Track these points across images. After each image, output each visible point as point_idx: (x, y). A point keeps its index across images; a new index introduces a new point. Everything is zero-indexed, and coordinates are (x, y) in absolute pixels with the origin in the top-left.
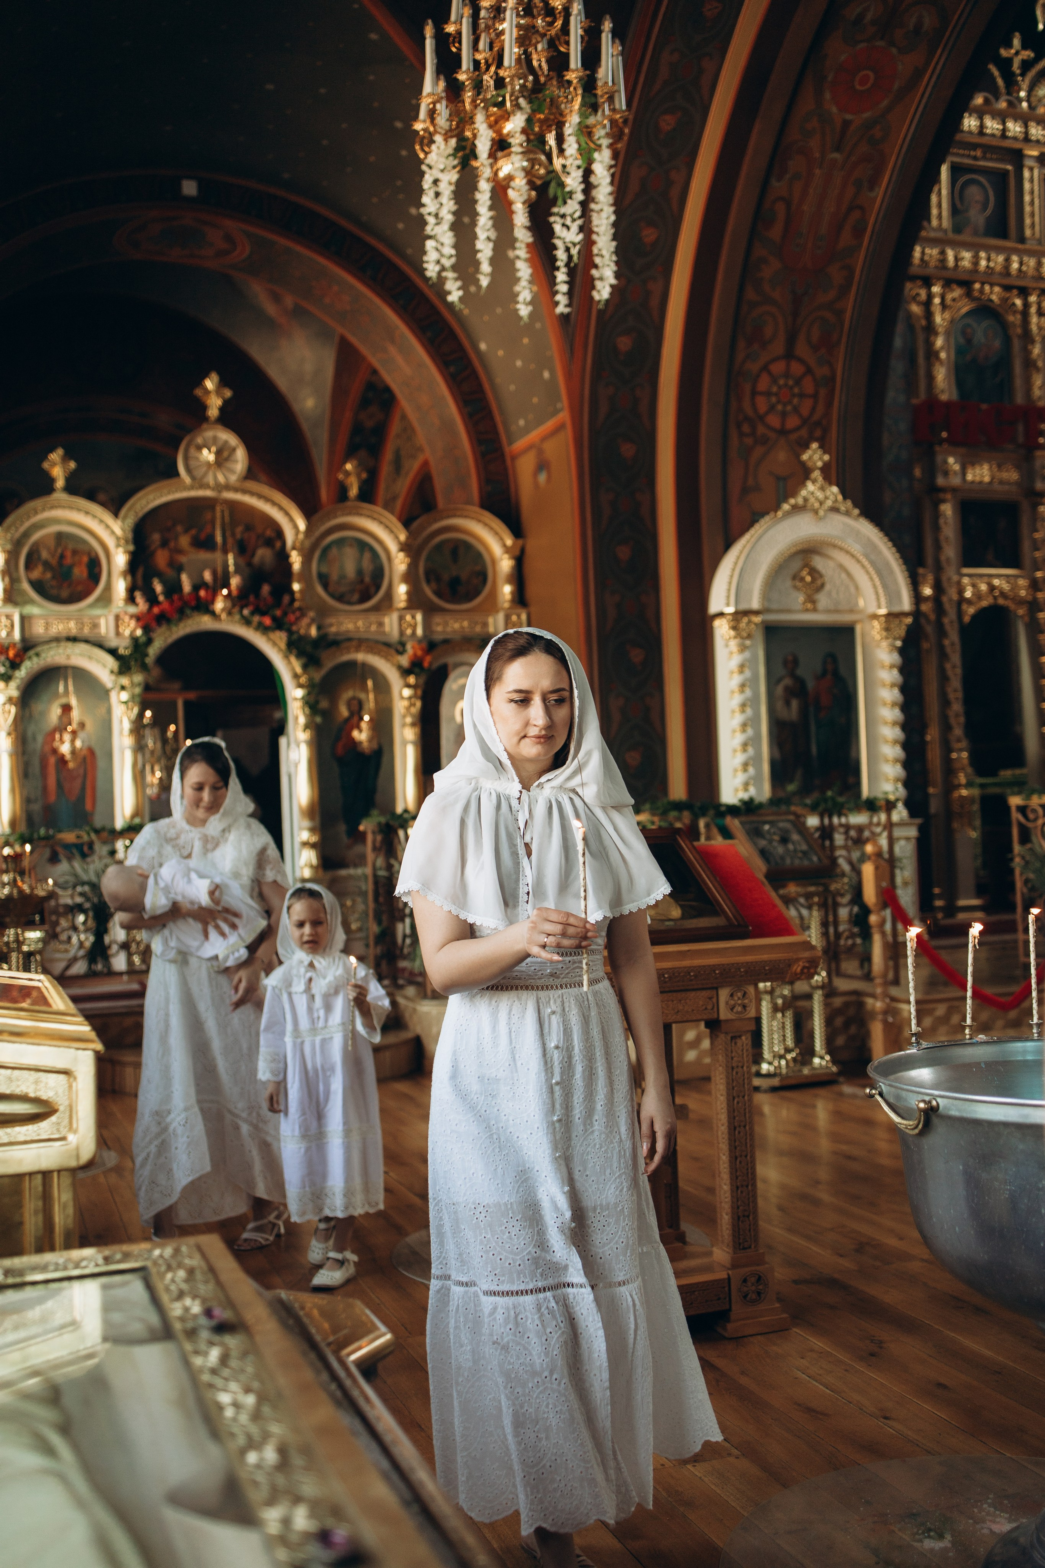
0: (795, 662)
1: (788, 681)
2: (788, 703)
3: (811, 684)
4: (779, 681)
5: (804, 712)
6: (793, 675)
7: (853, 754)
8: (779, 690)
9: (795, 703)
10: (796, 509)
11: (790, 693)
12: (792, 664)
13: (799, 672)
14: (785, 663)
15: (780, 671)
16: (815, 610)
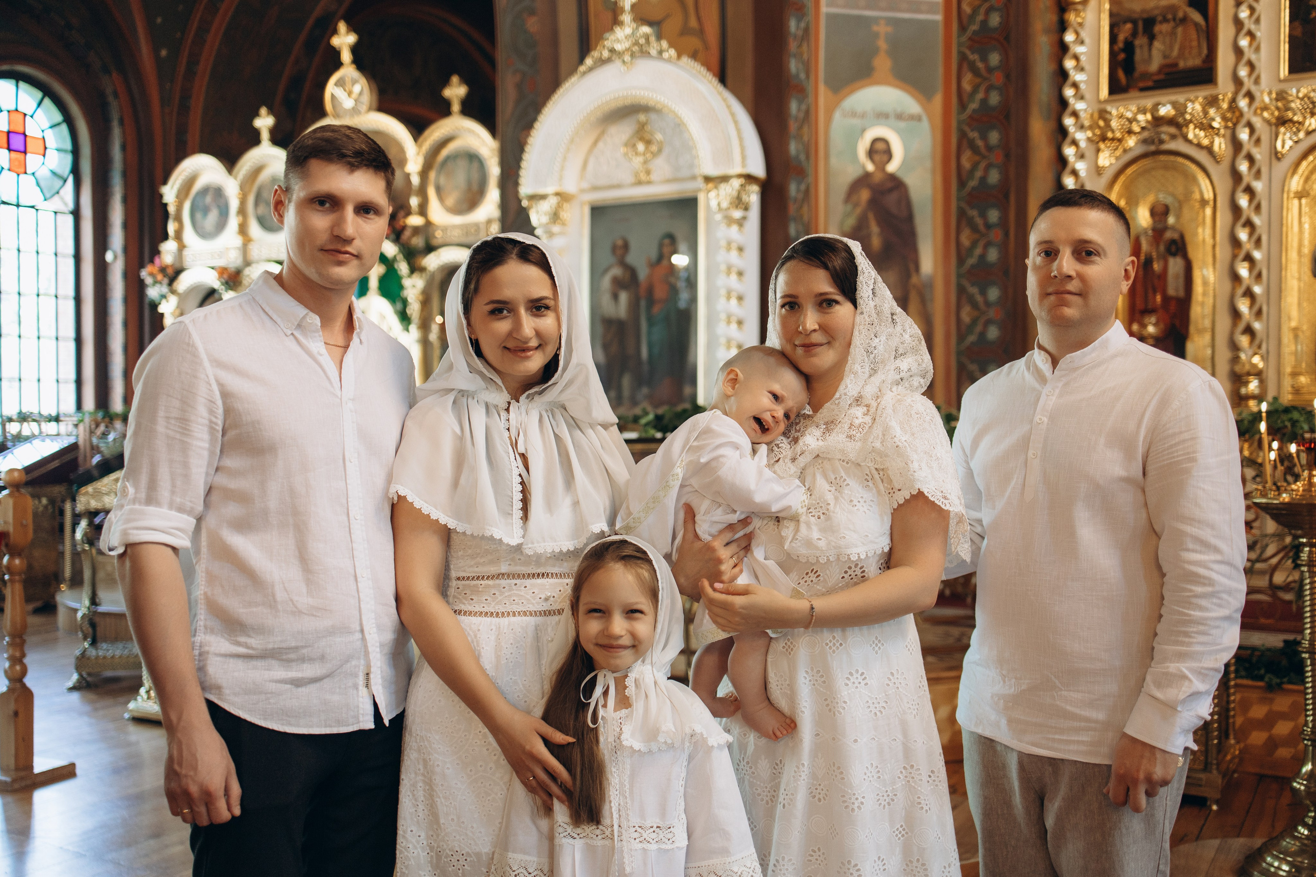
0: (626, 246)
1: (617, 271)
2: (615, 297)
3: (643, 273)
4: (606, 271)
5: (634, 306)
6: (623, 263)
7: (691, 358)
8: (606, 282)
9: (624, 297)
10: (602, 62)
11: (618, 284)
12: (622, 249)
13: (631, 259)
14: (614, 249)
15: (607, 258)
16: (649, 183)
